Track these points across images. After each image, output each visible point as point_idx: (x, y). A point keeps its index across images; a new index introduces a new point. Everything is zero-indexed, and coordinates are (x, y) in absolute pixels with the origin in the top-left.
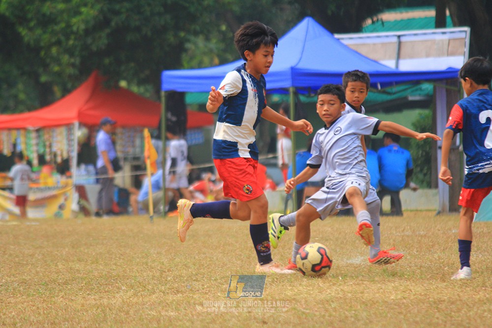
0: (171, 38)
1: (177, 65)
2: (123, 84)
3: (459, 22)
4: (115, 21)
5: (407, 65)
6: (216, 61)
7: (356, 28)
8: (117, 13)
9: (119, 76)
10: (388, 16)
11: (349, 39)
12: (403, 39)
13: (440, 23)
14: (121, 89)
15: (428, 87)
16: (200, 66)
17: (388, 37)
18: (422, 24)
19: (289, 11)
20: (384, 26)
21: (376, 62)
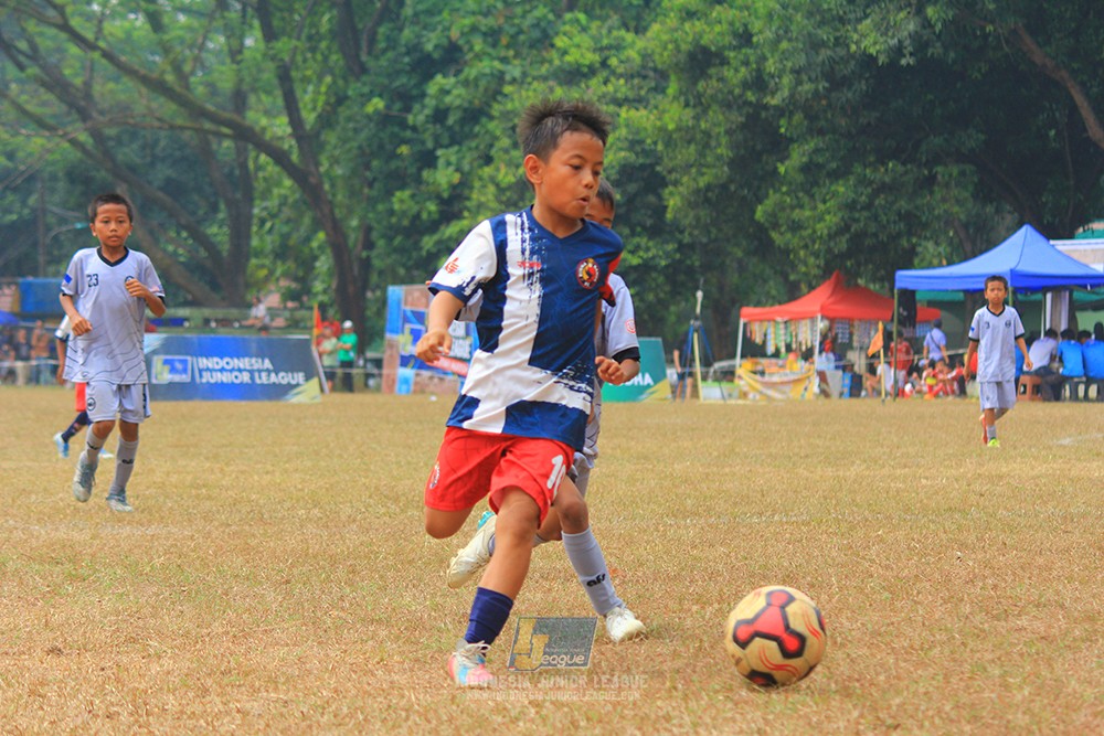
0: (904, 243)
1: (909, 265)
2: (861, 282)
4: (854, 228)
6: (944, 262)
7: (1069, 235)
8: (857, 221)
9: (858, 275)
10: (1098, 226)
11: (1063, 245)
14: (857, 285)
16: (930, 266)
17: (1097, 244)
19: (1009, 219)
20: (1094, 234)
21: (1087, 266)
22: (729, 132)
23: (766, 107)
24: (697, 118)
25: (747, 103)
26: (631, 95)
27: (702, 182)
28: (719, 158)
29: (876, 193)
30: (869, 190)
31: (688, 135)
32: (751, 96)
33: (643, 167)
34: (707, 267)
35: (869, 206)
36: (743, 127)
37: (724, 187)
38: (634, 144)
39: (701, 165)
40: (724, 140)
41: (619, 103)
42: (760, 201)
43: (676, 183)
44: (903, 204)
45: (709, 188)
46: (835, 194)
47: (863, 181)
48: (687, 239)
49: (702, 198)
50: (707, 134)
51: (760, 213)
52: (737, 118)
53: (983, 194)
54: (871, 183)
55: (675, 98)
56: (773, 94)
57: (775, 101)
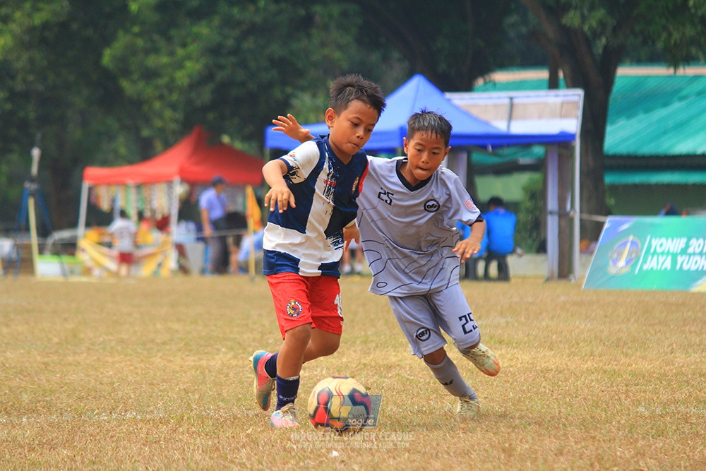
2: (226, 139)
3: (572, 84)
4: (220, 76)
5: (520, 127)
7: (467, 87)
8: (221, 67)
9: (220, 131)
10: (500, 76)
11: (459, 99)
12: (516, 101)
13: (553, 84)
14: (221, 144)
15: (538, 150)
17: (499, 98)
18: (535, 86)
19: (398, 69)
20: (495, 86)
21: (487, 123)
27: (38, 19)
29: (245, 35)
30: (236, 33)
34: (44, 120)
35: (235, 51)
37: (64, 25)
42: (107, 41)
44: (276, 49)
45: (45, 26)
46: (197, 37)
47: (229, 22)
48: (19, 86)
49: (38, 37)
51: (107, 57)
53: (369, 37)
54: (239, 23)
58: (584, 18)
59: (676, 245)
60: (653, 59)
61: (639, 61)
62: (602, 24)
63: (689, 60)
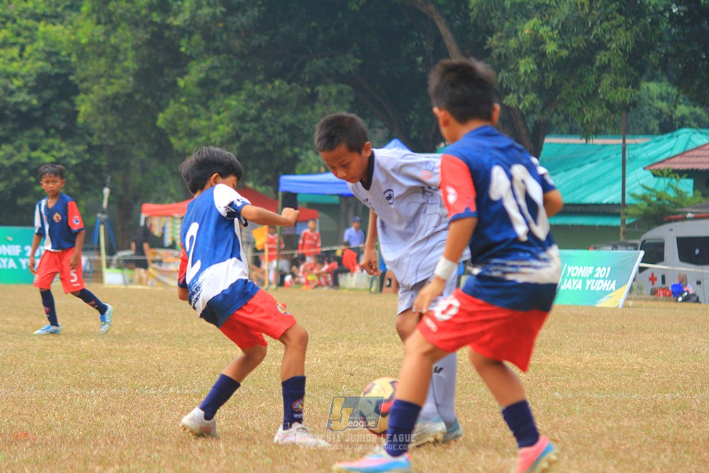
2: (249, 184)
6: (322, 170)
8: (247, 131)
14: (247, 187)
16: (310, 172)
19: (381, 134)
22: (135, 48)
23: (169, 27)
24: (107, 34)
25: (152, 23)
26: (49, 11)
27: (110, 91)
28: (126, 70)
29: (264, 107)
30: (258, 104)
31: (99, 49)
32: (156, 17)
33: (58, 76)
34: (113, 167)
35: (257, 119)
36: (149, 43)
37: (130, 96)
38: (51, 55)
39: (109, 76)
40: (131, 54)
41: (38, 18)
42: (161, 109)
43: (87, 91)
44: (287, 118)
45: (116, 96)
46: (228, 107)
47: (253, 97)
48: (95, 141)
49: (111, 105)
50: (116, 48)
51: (161, 120)
52: (144, 35)
54: (259, 98)
55: (89, 15)
56: (176, 15)
57: (177, 22)
58: (520, 100)
59: (586, 271)
60: (572, 132)
61: (561, 134)
62: (532, 104)
63: (597, 133)
